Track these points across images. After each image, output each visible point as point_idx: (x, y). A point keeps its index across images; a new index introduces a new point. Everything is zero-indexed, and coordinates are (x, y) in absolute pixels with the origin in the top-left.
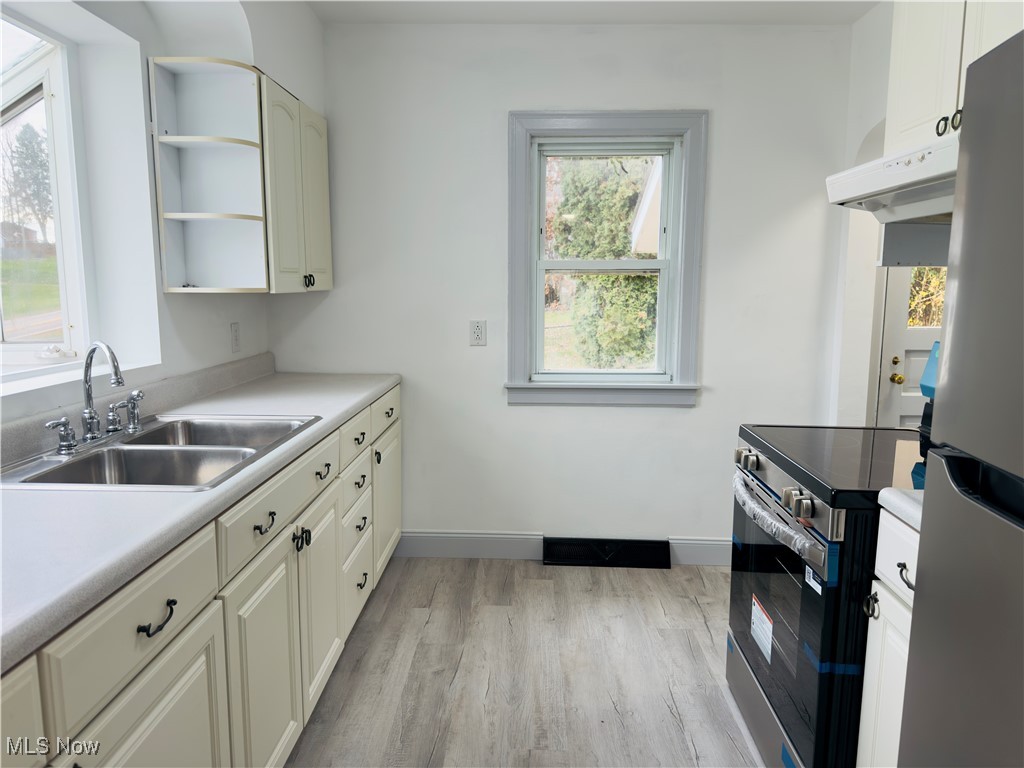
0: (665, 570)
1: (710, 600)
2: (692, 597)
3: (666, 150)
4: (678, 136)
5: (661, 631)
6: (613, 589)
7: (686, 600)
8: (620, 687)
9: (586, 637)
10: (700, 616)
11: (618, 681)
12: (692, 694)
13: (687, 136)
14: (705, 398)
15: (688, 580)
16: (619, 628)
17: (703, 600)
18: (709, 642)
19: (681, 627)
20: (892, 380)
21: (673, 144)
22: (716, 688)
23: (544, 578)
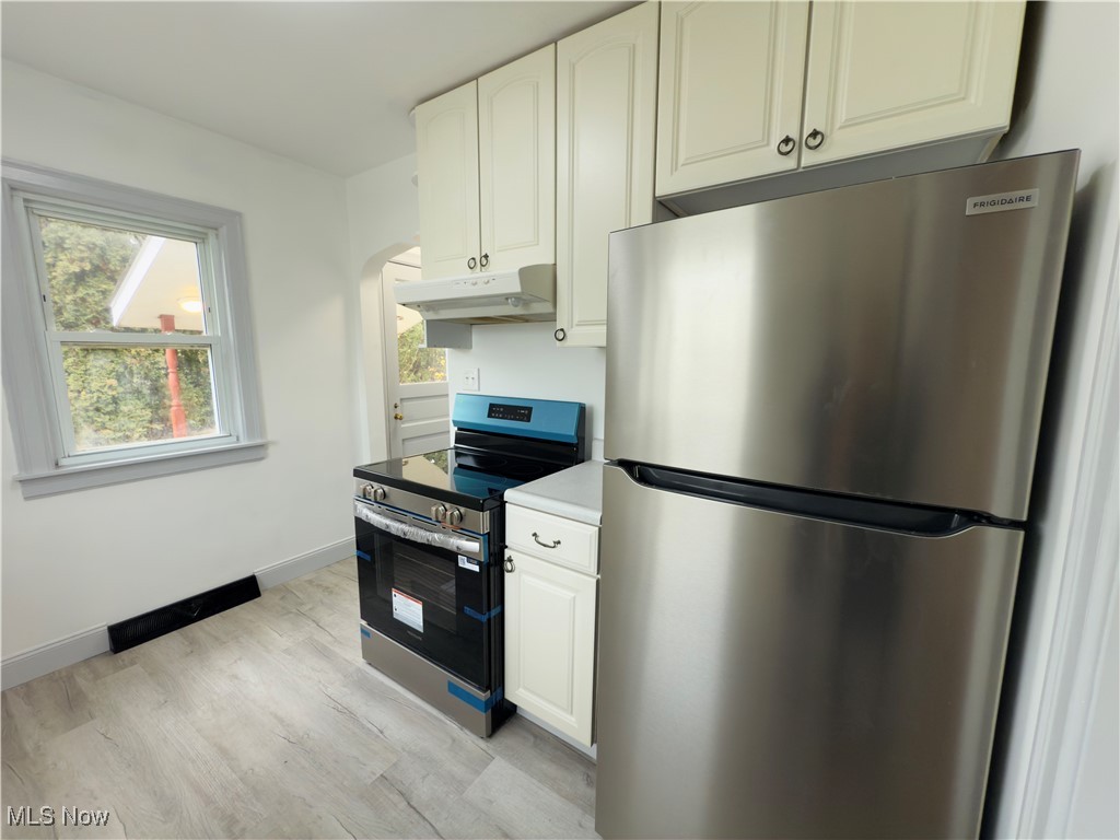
0: (256, 600)
1: (309, 606)
2: (294, 610)
3: (199, 238)
4: (212, 228)
5: (287, 651)
6: (217, 639)
7: (291, 615)
8: (281, 720)
9: (215, 697)
10: (310, 622)
11: (276, 716)
12: (344, 686)
13: (223, 231)
14: (271, 450)
15: (282, 598)
16: (245, 670)
17: (304, 609)
18: (330, 638)
19: (301, 639)
20: (396, 418)
21: (206, 234)
22: (359, 670)
23: (126, 666)
